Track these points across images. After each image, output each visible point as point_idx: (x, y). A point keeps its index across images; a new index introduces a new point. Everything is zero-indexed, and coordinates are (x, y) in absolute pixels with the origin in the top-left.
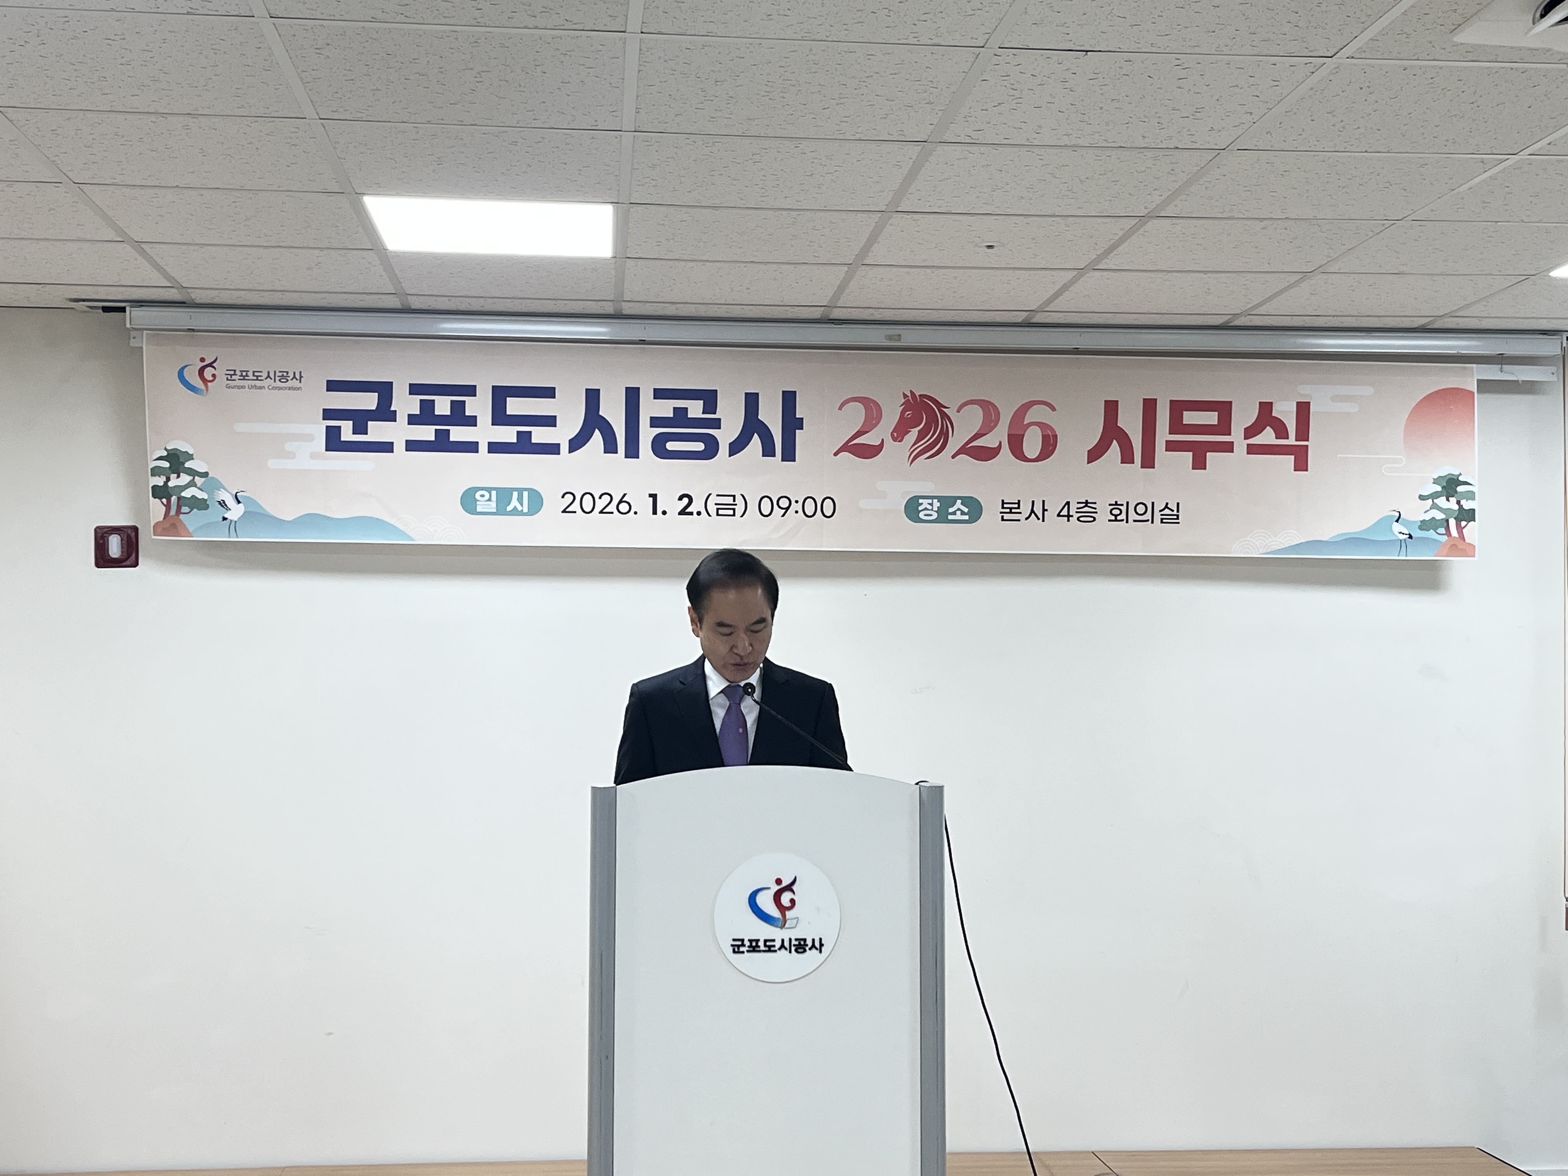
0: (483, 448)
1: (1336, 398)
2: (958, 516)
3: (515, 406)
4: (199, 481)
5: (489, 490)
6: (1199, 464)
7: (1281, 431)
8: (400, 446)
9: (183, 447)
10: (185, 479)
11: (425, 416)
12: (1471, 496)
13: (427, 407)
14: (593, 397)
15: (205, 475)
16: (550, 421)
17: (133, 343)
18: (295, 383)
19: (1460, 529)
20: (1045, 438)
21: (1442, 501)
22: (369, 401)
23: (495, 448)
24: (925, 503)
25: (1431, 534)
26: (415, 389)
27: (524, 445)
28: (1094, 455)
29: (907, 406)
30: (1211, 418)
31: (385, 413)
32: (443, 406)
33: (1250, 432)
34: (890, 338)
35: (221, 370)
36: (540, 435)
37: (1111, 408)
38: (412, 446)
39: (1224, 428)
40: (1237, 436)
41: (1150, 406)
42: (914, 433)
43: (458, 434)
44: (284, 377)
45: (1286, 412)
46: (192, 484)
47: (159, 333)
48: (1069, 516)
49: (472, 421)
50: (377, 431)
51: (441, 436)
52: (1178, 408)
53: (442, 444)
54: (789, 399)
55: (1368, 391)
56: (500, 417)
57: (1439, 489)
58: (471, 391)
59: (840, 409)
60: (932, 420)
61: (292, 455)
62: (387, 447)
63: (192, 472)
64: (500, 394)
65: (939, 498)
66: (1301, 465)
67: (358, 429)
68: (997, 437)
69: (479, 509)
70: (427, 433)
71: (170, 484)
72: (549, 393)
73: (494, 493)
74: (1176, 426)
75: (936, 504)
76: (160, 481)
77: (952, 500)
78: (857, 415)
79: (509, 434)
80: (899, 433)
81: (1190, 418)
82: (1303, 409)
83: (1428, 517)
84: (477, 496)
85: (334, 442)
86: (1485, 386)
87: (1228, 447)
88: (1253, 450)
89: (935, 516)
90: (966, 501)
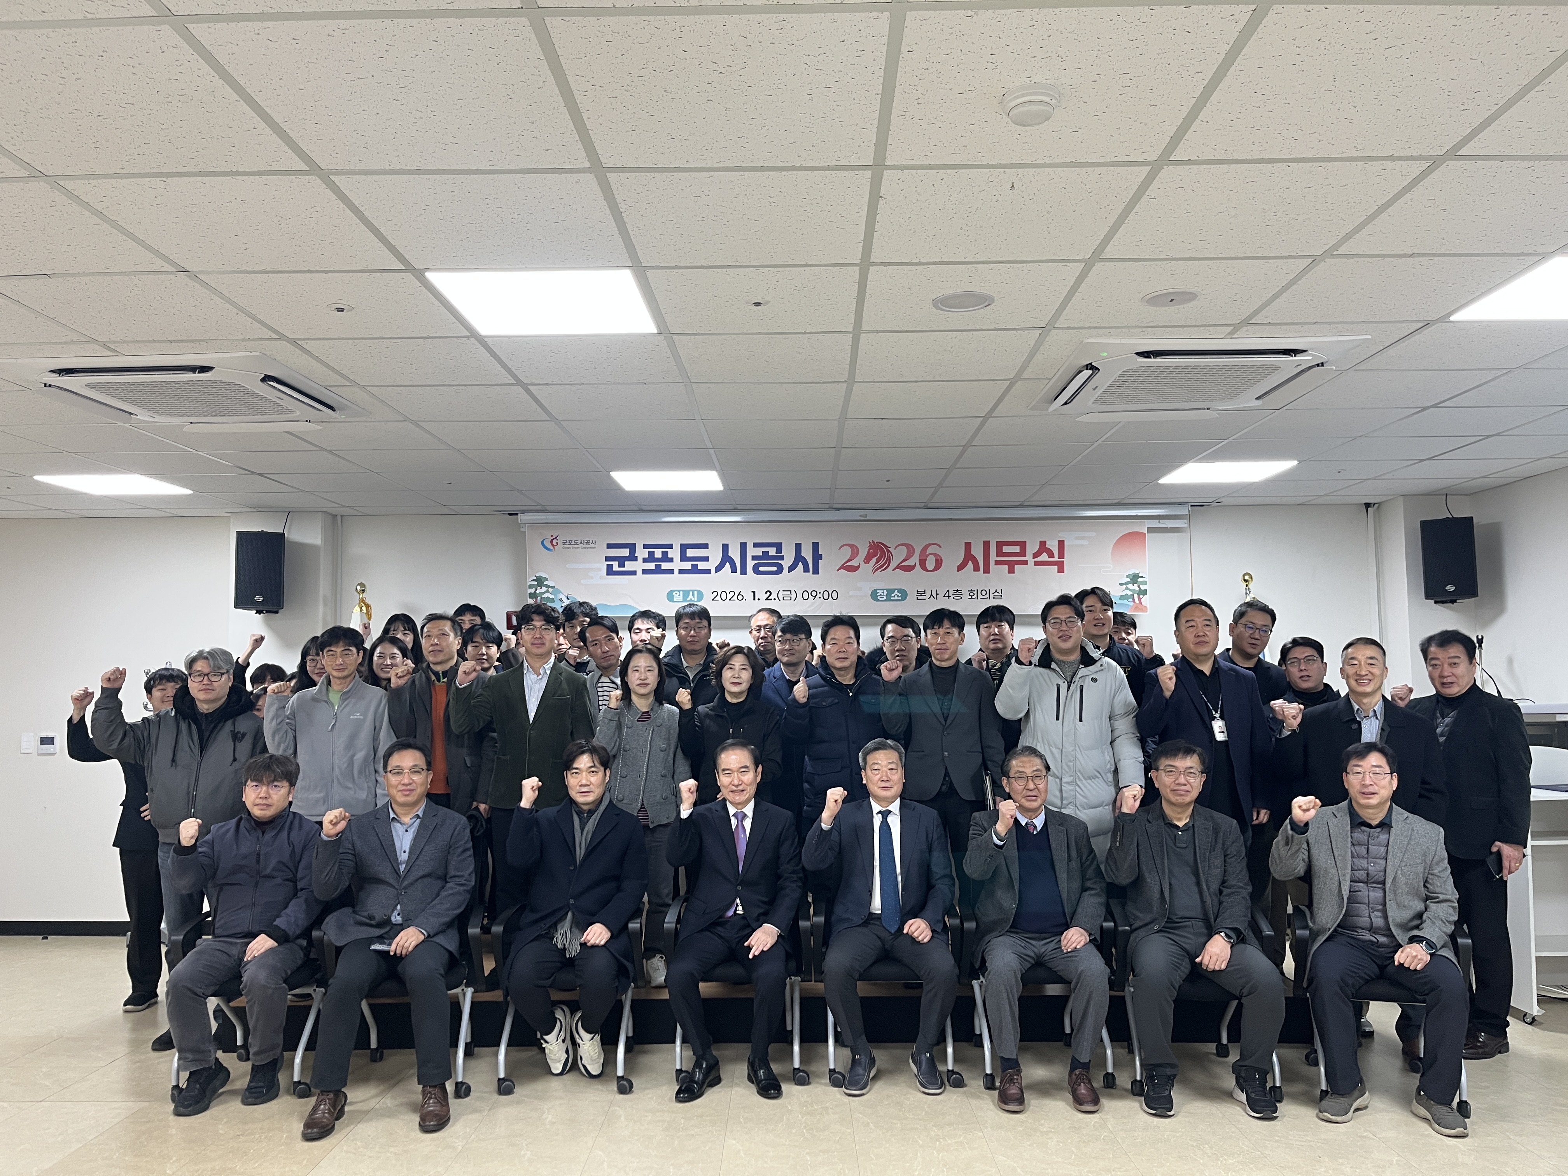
0: (676, 572)
1: (1077, 538)
2: (896, 598)
3: (690, 553)
4: (550, 590)
5: (679, 591)
6: (1011, 571)
7: (1051, 555)
8: (639, 572)
9: (543, 575)
10: (544, 589)
11: (651, 558)
12: (1145, 583)
13: (651, 554)
14: (725, 547)
15: (553, 587)
16: (706, 559)
17: (522, 529)
18: (593, 545)
19: (1139, 599)
20: (937, 560)
21: (1130, 586)
22: (626, 552)
23: (681, 572)
24: (880, 592)
25: (1125, 602)
26: (645, 546)
27: (695, 570)
28: (960, 568)
29: (871, 547)
30: (1017, 549)
31: (633, 558)
32: (658, 553)
33: (1035, 555)
34: (861, 516)
35: (560, 541)
36: (702, 565)
37: (968, 546)
38: (645, 572)
39: (1023, 553)
40: (1029, 557)
41: (986, 544)
42: (875, 559)
43: (665, 566)
44: (588, 543)
45: (1053, 546)
46: (547, 591)
47: (533, 525)
48: (949, 597)
49: (671, 560)
50: (629, 566)
51: (658, 567)
52: (1000, 545)
53: (658, 571)
54: (815, 545)
55: (1094, 534)
56: (684, 558)
57: (1129, 580)
58: (670, 546)
59: (839, 549)
60: (883, 553)
61: (592, 578)
62: (634, 573)
63: (548, 586)
64: (684, 547)
65: (887, 590)
66: (1061, 570)
67: (622, 565)
68: (914, 560)
69: (675, 600)
70: (651, 566)
71: (537, 592)
72: (706, 546)
73: (681, 592)
74: (1000, 553)
75: (886, 592)
76: (533, 591)
77: (893, 591)
78: (847, 551)
79: (688, 565)
80: (867, 560)
81: (1006, 549)
82: (1061, 544)
83: (1123, 594)
84: (674, 594)
85: (610, 571)
86: (1150, 530)
87: (1025, 563)
88: (1036, 563)
89: (885, 598)
90: (899, 591)
